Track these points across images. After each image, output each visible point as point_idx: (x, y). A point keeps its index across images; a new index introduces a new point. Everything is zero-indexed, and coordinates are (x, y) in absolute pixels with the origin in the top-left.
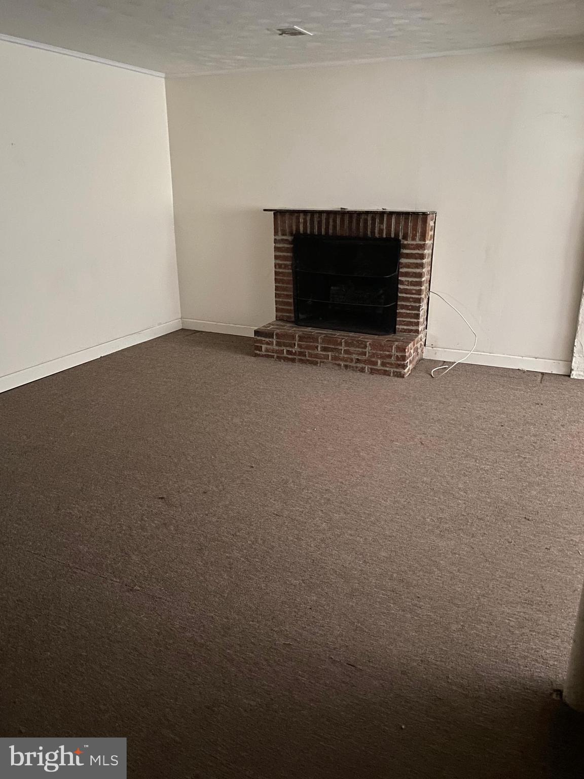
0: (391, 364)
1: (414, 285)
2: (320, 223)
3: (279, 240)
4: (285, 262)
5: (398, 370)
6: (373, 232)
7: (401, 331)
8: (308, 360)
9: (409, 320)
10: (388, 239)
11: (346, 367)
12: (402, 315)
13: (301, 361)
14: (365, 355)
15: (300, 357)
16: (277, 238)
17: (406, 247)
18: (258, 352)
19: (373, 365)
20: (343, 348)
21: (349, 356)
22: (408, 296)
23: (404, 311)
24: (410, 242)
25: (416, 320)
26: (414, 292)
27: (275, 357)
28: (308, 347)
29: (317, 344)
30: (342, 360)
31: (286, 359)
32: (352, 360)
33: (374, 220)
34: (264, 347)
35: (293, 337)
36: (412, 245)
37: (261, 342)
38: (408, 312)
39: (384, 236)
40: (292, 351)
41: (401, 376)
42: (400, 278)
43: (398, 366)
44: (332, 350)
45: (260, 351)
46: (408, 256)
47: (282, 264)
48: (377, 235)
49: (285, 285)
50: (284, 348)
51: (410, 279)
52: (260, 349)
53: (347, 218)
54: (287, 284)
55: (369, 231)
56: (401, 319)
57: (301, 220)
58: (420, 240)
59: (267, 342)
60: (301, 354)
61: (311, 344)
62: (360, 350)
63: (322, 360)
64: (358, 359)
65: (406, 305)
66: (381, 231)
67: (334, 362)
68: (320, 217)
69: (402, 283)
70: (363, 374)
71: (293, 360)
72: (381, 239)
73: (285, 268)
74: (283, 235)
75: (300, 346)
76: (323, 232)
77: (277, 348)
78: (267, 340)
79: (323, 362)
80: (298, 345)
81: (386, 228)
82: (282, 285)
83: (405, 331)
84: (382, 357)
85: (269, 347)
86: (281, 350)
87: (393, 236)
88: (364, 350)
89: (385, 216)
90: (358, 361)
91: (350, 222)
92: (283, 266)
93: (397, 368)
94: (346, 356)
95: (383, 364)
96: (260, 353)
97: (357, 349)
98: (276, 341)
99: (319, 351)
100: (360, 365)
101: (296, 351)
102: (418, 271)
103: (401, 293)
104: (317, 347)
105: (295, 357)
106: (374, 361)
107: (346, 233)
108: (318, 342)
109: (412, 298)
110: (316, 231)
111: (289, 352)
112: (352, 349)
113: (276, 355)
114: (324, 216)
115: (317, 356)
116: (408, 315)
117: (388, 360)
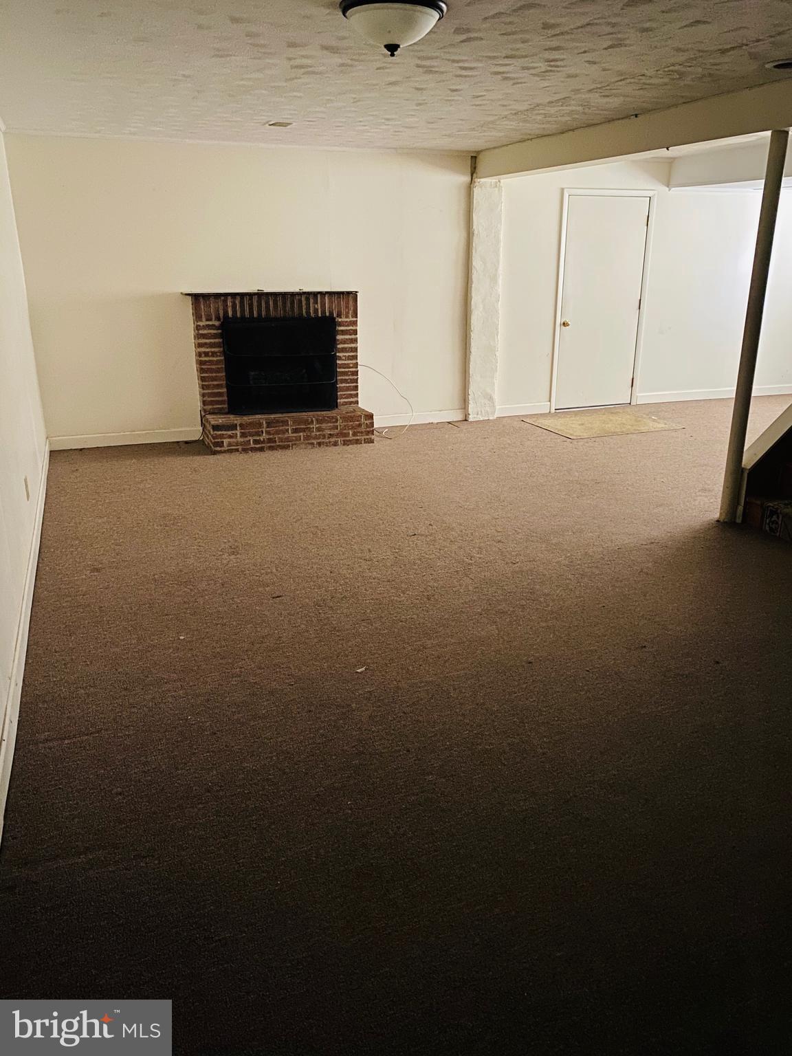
0: (362, 433)
1: (351, 360)
2: (251, 306)
3: (203, 326)
4: (213, 350)
5: (367, 437)
6: (308, 312)
7: (343, 405)
8: (279, 446)
9: (349, 392)
10: (324, 317)
11: (319, 444)
12: (343, 389)
13: (272, 448)
14: (337, 429)
15: (269, 445)
16: (201, 324)
17: (340, 324)
18: (218, 449)
19: (345, 437)
20: (315, 426)
21: (321, 433)
22: (347, 370)
23: (344, 385)
24: (344, 319)
25: (355, 392)
26: (351, 365)
27: (240, 450)
28: (277, 433)
29: (287, 428)
30: (314, 438)
31: (254, 450)
32: (324, 436)
33: (308, 300)
34: (226, 441)
35: (260, 425)
36: (346, 322)
37: (222, 436)
38: (348, 385)
39: (320, 315)
40: (260, 440)
41: (372, 441)
42: (338, 354)
43: (367, 433)
44: (303, 430)
45: (221, 447)
46: (343, 332)
47: (208, 352)
48: (312, 315)
49: (215, 375)
50: (251, 438)
51: (347, 354)
52: (221, 444)
53: (280, 299)
54: (215, 373)
55: (304, 311)
56: (342, 393)
57: (229, 304)
58: (352, 317)
59: (230, 435)
60: (270, 440)
61: (281, 428)
62: (331, 425)
63: (293, 443)
64: (330, 434)
65: (345, 379)
66: (316, 310)
67: (307, 442)
68: (251, 299)
69: (340, 358)
70: (338, 447)
71: (261, 449)
72: (317, 318)
73: (213, 356)
74: (207, 320)
75: (268, 433)
76: (255, 315)
77: (242, 440)
78: (230, 433)
79: (295, 444)
80: (266, 431)
81: (321, 307)
82: (210, 375)
83: (346, 403)
84: (353, 428)
85: (231, 440)
86: (247, 441)
87: (327, 314)
88: (336, 424)
89: (319, 296)
90: (331, 436)
91: (284, 303)
92: (210, 354)
93: (367, 435)
94: (318, 433)
95: (354, 434)
96: (222, 449)
97: (329, 424)
98: (241, 432)
99: (290, 434)
100: (333, 440)
101: (264, 439)
102: (353, 345)
103: (340, 368)
104: (287, 430)
105: (263, 445)
106: (345, 433)
107: (280, 313)
108: (288, 425)
109: (351, 371)
110: (247, 314)
111: (256, 442)
112: (324, 425)
113: (240, 448)
114: (255, 299)
115: (288, 439)
116: (348, 389)
117: (359, 430)
